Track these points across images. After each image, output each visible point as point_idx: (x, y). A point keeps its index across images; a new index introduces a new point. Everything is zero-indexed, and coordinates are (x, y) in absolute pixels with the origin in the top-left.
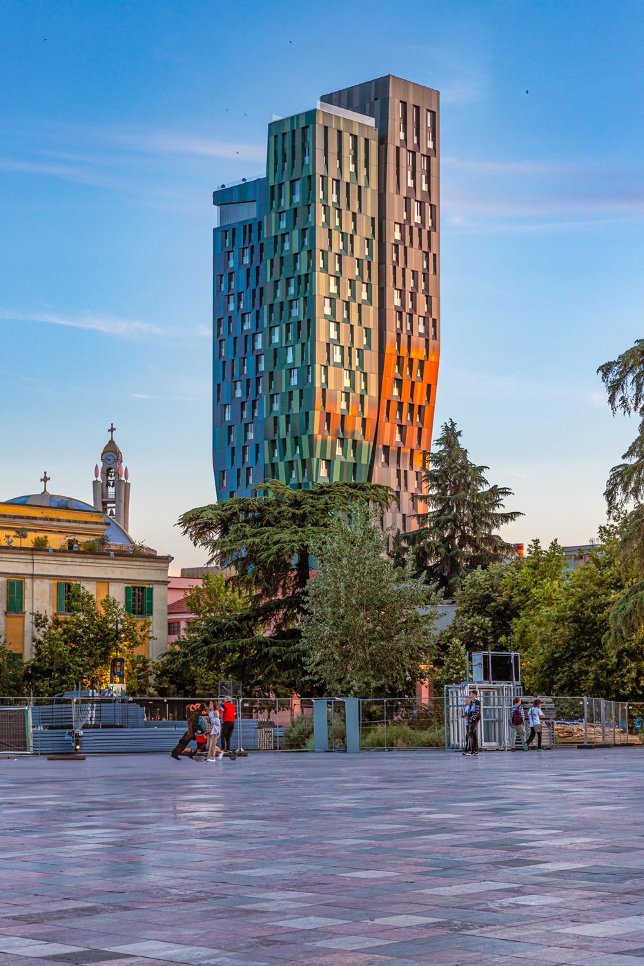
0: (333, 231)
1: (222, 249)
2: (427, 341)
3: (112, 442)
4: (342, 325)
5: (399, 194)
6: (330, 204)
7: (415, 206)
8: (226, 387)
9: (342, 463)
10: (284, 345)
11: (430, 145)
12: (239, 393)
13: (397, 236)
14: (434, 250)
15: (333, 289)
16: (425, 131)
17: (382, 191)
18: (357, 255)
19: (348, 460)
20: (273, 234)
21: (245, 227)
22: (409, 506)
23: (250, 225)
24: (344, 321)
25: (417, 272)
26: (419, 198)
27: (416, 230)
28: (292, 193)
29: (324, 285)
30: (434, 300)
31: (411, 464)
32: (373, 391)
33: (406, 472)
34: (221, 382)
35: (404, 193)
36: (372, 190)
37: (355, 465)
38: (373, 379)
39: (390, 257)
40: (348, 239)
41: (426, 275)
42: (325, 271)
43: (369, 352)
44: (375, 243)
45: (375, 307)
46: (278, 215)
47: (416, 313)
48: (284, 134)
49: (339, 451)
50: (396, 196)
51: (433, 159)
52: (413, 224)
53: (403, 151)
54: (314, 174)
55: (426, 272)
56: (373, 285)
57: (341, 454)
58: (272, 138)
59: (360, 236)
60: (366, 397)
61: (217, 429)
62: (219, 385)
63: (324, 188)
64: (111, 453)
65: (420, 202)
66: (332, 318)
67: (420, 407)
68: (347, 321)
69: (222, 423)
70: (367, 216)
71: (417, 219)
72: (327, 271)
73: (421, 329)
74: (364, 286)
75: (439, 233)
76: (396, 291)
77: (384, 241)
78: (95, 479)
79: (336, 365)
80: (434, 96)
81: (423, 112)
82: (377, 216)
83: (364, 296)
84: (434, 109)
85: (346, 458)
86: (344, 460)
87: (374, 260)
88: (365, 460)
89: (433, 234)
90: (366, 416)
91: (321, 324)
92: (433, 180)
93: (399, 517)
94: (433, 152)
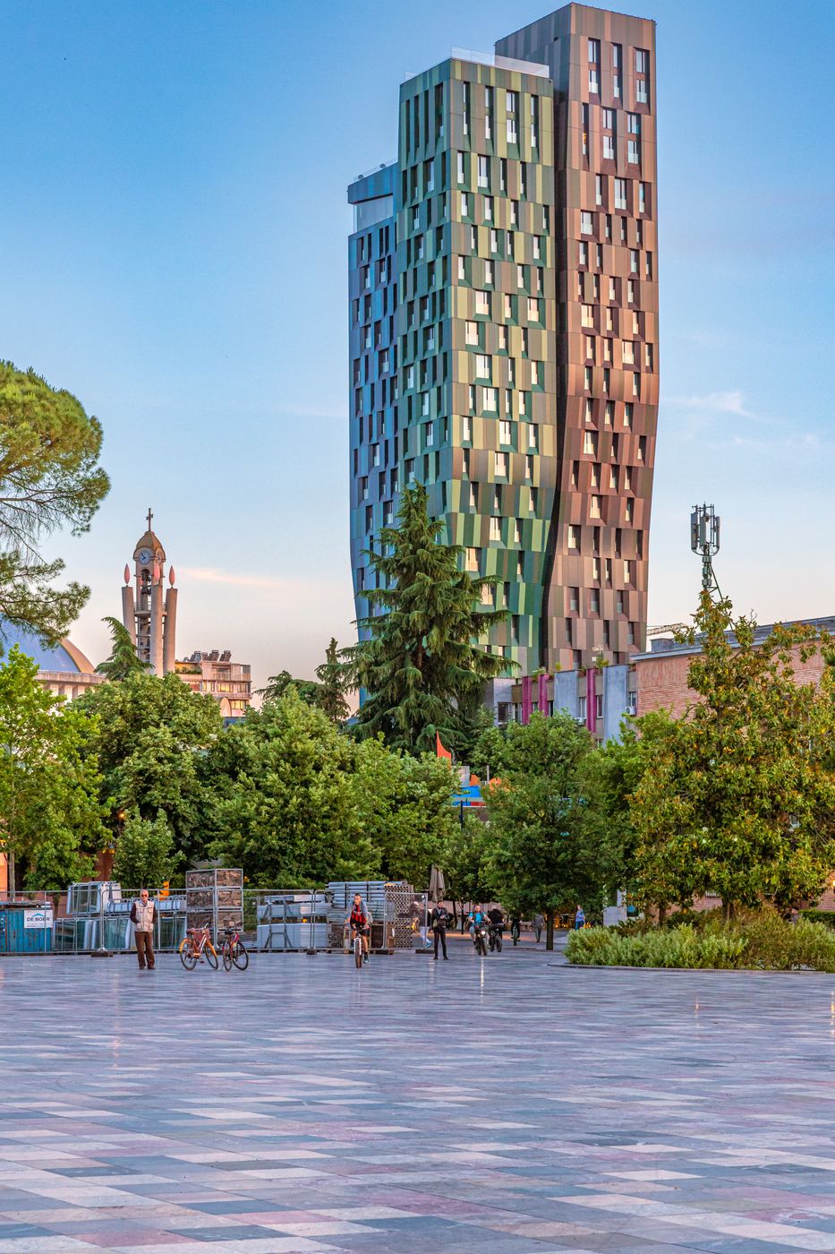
0: (479, 228)
1: (358, 263)
2: (638, 375)
3: (149, 534)
4: (496, 359)
5: (588, 170)
6: (474, 190)
7: (616, 187)
8: (364, 453)
9: (500, 552)
10: (419, 391)
11: (642, 98)
12: (377, 461)
13: (587, 229)
14: (648, 246)
15: (481, 308)
16: (631, 79)
17: (561, 168)
18: (520, 258)
19: (511, 547)
20: (406, 238)
21: (381, 230)
22: (615, 608)
23: (387, 228)
24: (500, 352)
25: (620, 278)
26: (622, 173)
27: (617, 221)
28: (427, 178)
29: (466, 304)
30: (649, 317)
31: (618, 550)
32: (549, 449)
33: (609, 560)
34: (358, 446)
35: (596, 167)
36: (543, 166)
37: (521, 553)
38: (549, 432)
39: (576, 257)
40: (505, 237)
41: (635, 282)
42: (468, 285)
43: (542, 394)
44: (550, 242)
45: (549, 331)
46: (412, 210)
47: (618, 337)
48: (417, 98)
49: (495, 534)
50: (583, 174)
51: (645, 118)
52: (611, 211)
53: (595, 110)
54: (449, 149)
55: (635, 278)
56: (547, 301)
57: (498, 538)
58: (404, 104)
59: (525, 233)
60: (537, 458)
61: (355, 511)
62: (356, 450)
63: (466, 169)
64: (147, 549)
65: (625, 179)
66: (481, 348)
67: (629, 468)
68: (505, 352)
69: (360, 502)
70: (535, 203)
71: (618, 203)
72: (471, 284)
73: (629, 358)
74: (534, 303)
75: (656, 222)
76: (584, 308)
77: (564, 238)
78: (125, 585)
79: (486, 414)
80: (647, 28)
81: (629, 51)
82: (553, 203)
83: (533, 316)
84: (649, 48)
85: (506, 543)
86: (503, 547)
87: (549, 265)
88: (537, 545)
89: (647, 224)
90: (537, 483)
91: (462, 358)
92: (646, 146)
93: (598, 625)
94: (646, 108)
